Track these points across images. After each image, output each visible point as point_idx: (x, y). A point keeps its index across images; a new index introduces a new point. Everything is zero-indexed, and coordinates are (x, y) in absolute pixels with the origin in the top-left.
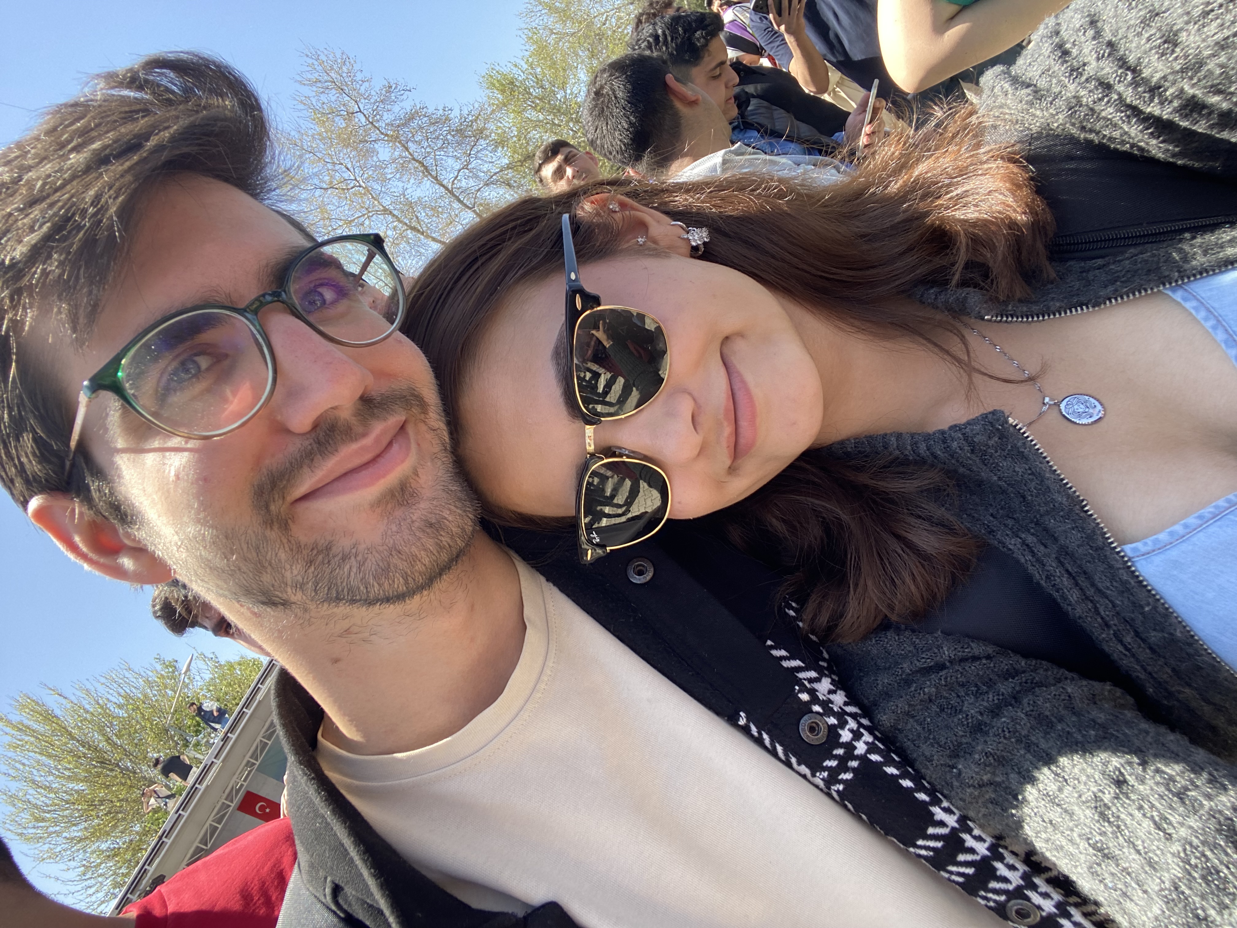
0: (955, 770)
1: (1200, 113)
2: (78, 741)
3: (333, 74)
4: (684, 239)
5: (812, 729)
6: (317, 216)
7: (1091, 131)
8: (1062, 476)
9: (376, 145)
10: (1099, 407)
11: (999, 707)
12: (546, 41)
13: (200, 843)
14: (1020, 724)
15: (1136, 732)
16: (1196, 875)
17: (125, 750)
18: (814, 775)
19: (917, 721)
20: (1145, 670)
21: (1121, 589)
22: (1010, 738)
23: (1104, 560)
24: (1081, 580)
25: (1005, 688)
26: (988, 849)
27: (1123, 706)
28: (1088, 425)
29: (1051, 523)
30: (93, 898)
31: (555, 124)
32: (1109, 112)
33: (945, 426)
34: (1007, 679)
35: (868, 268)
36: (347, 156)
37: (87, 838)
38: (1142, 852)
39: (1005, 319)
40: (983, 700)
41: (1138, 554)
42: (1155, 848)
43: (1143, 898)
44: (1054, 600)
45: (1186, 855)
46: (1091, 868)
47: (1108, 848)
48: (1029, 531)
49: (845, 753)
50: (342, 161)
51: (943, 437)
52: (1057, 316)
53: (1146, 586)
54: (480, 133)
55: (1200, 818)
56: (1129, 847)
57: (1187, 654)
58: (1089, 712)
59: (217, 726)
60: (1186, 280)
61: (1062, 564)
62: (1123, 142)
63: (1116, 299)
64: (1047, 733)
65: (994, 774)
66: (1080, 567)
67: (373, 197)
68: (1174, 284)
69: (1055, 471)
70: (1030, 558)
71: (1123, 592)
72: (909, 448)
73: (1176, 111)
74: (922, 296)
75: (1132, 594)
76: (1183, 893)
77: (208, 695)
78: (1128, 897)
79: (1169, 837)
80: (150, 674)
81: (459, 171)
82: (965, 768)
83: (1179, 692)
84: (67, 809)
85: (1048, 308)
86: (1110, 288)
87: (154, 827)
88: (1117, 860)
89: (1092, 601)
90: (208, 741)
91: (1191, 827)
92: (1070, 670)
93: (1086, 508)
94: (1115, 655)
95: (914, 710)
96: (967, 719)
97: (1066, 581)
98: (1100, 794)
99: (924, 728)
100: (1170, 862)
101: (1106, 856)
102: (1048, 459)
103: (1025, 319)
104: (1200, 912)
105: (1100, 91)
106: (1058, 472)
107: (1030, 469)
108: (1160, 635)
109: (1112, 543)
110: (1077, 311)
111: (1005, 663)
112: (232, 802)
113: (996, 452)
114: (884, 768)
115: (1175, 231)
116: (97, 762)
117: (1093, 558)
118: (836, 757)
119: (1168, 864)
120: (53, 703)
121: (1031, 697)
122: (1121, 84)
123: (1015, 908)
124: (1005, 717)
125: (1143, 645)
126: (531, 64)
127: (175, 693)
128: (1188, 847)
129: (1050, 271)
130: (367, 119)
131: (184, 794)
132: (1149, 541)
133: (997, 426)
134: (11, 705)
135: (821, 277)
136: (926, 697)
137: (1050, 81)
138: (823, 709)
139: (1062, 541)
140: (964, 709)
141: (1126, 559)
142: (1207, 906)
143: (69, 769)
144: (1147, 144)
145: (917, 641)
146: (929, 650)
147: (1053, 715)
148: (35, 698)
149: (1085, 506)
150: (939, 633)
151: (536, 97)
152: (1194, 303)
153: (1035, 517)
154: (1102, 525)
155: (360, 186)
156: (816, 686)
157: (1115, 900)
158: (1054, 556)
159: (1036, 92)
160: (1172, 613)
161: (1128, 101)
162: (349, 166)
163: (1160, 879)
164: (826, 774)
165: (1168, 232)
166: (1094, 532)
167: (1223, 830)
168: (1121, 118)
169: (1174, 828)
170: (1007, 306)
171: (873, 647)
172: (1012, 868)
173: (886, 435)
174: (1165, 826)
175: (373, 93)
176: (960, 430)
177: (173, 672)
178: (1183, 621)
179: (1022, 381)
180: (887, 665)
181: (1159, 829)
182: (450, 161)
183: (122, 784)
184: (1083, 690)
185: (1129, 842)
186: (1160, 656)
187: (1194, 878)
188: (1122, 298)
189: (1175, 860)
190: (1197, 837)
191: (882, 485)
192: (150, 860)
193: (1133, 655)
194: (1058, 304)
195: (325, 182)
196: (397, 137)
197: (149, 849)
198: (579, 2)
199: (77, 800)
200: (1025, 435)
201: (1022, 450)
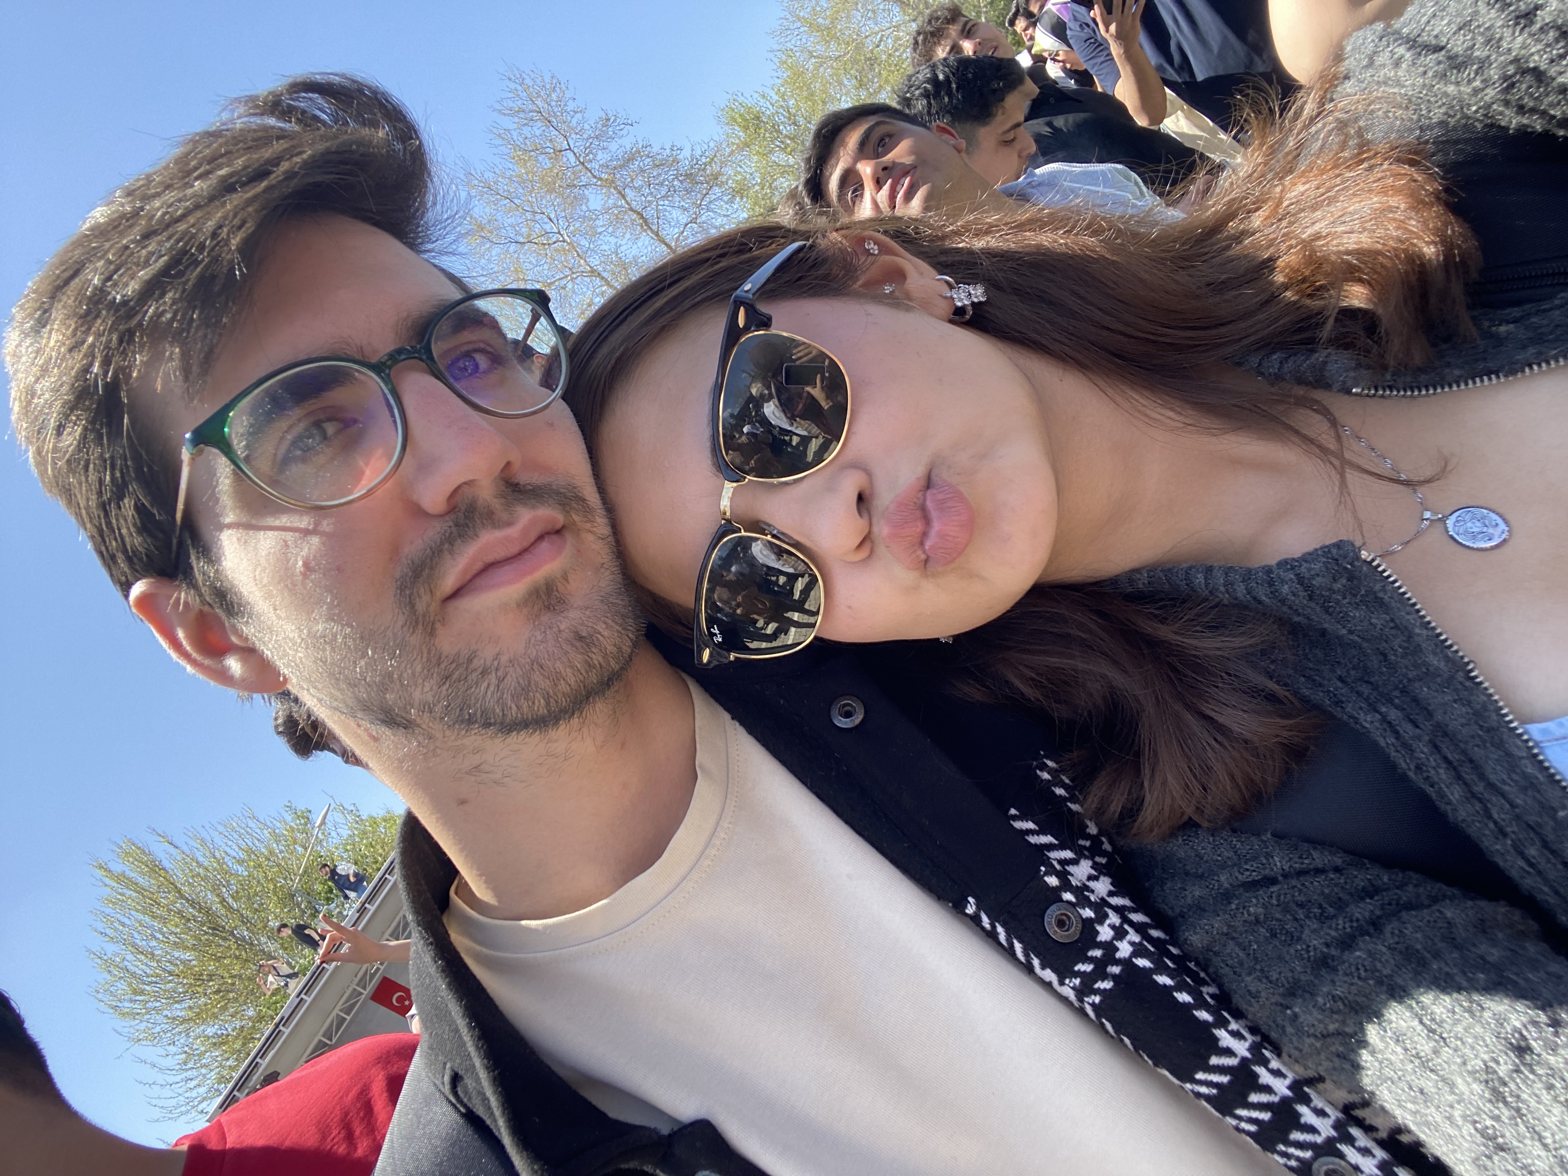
0: (1289, 1012)
2: (187, 900)
3: (539, 102)
5: (1061, 924)
8: (1438, 631)
9: (586, 192)
11: (1353, 937)
12: (803, 66)
13: (324, 1036)
14: (1380, 961)
17: (242, 915)
18: (1062, 983)
19: (1239, 945)
21: (1524, 783)
23: (1500, 745)
25: (1361, 911)
28: (1488, 549)
29: (1424, 692)
30: (194, 1094)
33: (1272, 563)
34: (1363, 900)
36: (550, 203)
37: (191, 1019)
40: (1330, 927)
46: (1478, 1160)
47: (1503, 1137)
48: (1391, 702)
49: (1104, 955)
50: (544, 210)
51: (1269, 576)
53: (1559, 782)
54: (715, 179)
56: (1533, 1139)
58: (1475, 946)
59: (352, 895)
61: (1436, 747)
63: (1540, 366)
65: (1343, 1023)
66: (1464, 752)
67: (578, 255)
69: (1429, 623)
70: (1394, 740)
71: (1526, 789)
75: (1539, 791)
77: (345, 856)
80: (278, 825)
81: (686, 225)
82: (1303, 1011)
84: (170, 982)
85: (1443, 377)
86: (1531, 351)
87: (270, 1012)
88: (1515, 1153)
89: (1480, 800)
93: (1473, 674)
95: (1235, 931)
96: (1308, 952)
97: (1443, 774)
98: (1493, 1064)
99: (1248, 955)
101: (1501, 1148)
106: (1433, 624)
107: (1392, 620)
109: (1511, 721)
111: (1361, 878)
112: (365, 989)
113: (1344, 598)
114: (1155, 977)
116: (209, 928)
117: (1484, 741)
118: (1092, 960)
120: (161, 851)
121: (1395, 924)
123: (1325, 1168)
124: (1360, 950)
126: (784, 94)
127: (306, 849)
130: (577, 158)
131: (309, 974)
133: (1345, 564)
134: (113, 851)
136: (1253, 918)
138: (1076, 898)
139: (1439, 716)
140: (1304, 937)
141: (1531, 744)
143: (176, 934)
145: (1239, 845)
146: (1255, 855)
148: (140, 845)
149: (1471, 671)
150: (1267, 834)
151: (786, 136)
153: (1401, 682)
154: (1496, 697)
155: (564, 241)
156: (1071, 868)
158: (1427, 738)
162: (552, 216)
164: (1077, 981)
166: (1485, 708)
172: (1321, 1113)
173: (1191, 568)
175: (586, 126)
176: (1292, 568)
177: (306, 824)
182: (676, 213)
183: (236, 957)
184: (1468, 915)
185: (1532, 1131)
188: (1548, 364)
192: (262, 1052)
193: (1540, 874)
194: (1456, 373)
195: (522, 235)
196: (613, 182)
197: (263, 1039)
198: (848, 17)
199: (182, 972)
200: (1385, 574)
201: (1381, 595)
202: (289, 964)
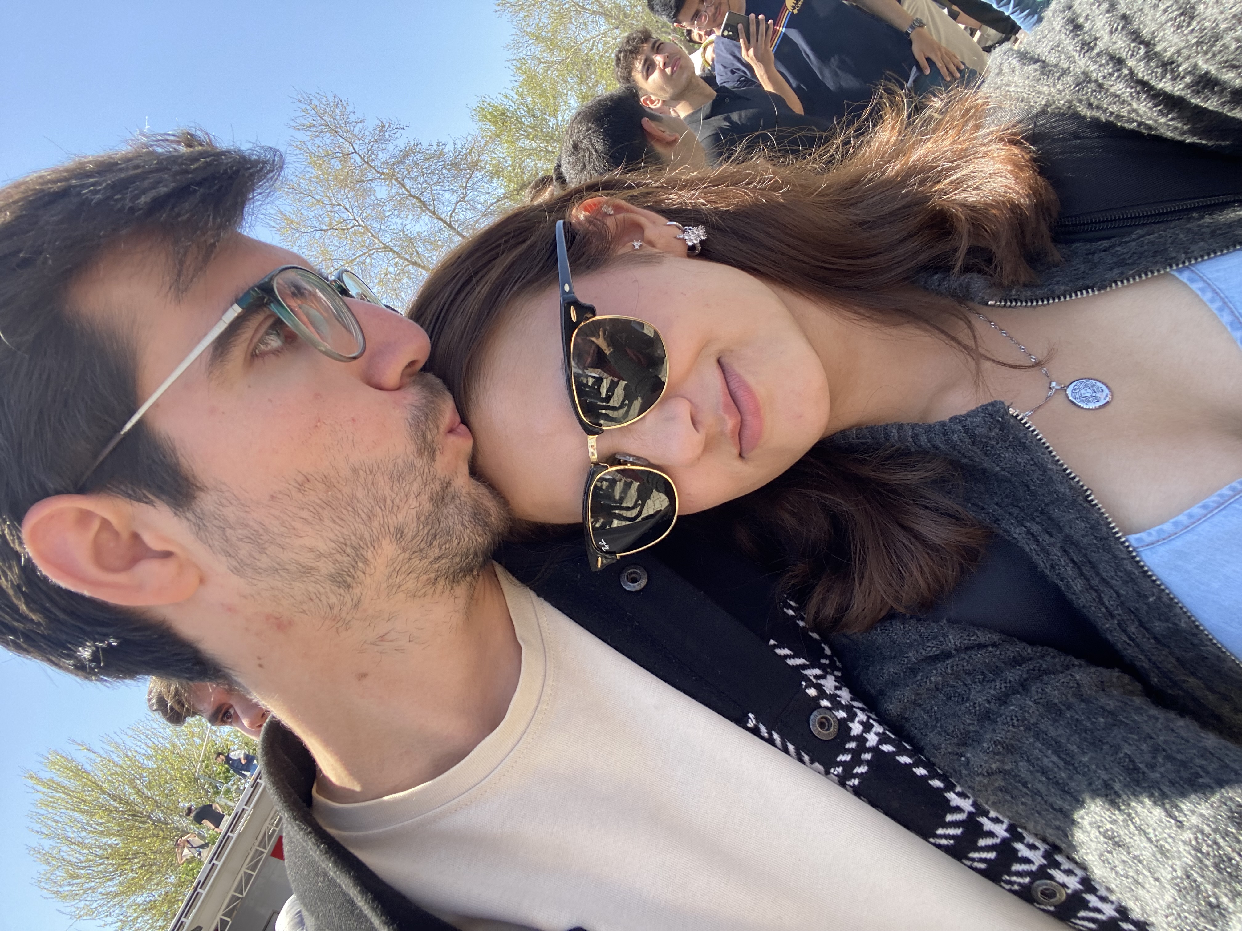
0: (963, 759)
1: (1212, 90)
2: (109, 795)
3: (326, 118)
4: (680, 239)
5: (822, 725)
6: (318, 258)
7: (1098, 108)
8: (1065, 466)
9: (373, 185)
10: (1106, 391)
11: (1007, 696)
12: (535, 71)
13: (235, 891)
14: (1028, 712)
15: (1146, 718)
16: (1207, 862)
17: (156, 801)
18: (828, 772)
19: (924, 710)
20: (1150, 660)
21: (1126, 578)
22: (1018, 727)
23: (1108, 550)
24: (1086, 569)
25: (1013, 675)
26: (1006, 830)
27: (1131, 693)
28: (1096, 409)
29: (1056, 512)
31: (549, 151)
32: (1119, 87)
33: (946, 418)
34: (1014, 667)
35: (869, 256)
36: (345, 197)
37: (123, 893)
38: (1154, 839)
39: (1009, 304)
40: (990, 688)
41: (1142, 544)
42: (1166, 836)
43: (1155, 886)
44: (1058, 589)
45: (1198, 843)
46: (1102, 855)
47: (1119, 836)
48: (1034, 519)
49: (857, 746)
50: (341, 202)
51: (944, 428)
52: (1062, 299)
53: (1151, 576)
54: (475, 166)
55: (1212, 806)
56: (1140, 835)
57: (1192, 644)
58: (1097, 699)
59: (248, 774)
60: (1193, 262)
61: (1067, 553)
62: (1132, 121)
63: (1122, 282)
64: (1055, 721)
65: (1002, 762)
66: (1085, 556)
67: (373, 236)
68: (1181, 266)
69: (1058, 461)
70: (1035, 547)
71: (1127, 582)
72: (910, 440)
73: (1188, 86)
74: (925, 282)
75: (1136, 584)
76: (1195, 881)
78: (1140, 883)
79: (1180, 825)
81: (457, 204)
82: (974, 756)
83: (1184, 681)
84: (101, 864)
85: (1053, 292)
86: (1116, 271)
87: (189, 878)
88: (1128, 848)
89: (1096, 591)
90: (238, 788)
91: (1202, 815)
92: (1077, 657)
93: (1090, 498)
94: (1119, 645)
95: (921, 699)
96: (975, 708)
97: (1070, 571)
98: (1111, 782)
99: (931, 716)
100: (1181, 850)
101: (1117, 844)
102: (1051, 449)
103: (1029, 304)
104: (1212, 899)
105: (1111, 65)
106: (1061, 462)
107: (1032, 459)
108: (1165, 625)
109: (1117, 533)
110: (1082, 294)
111: (1011, 650)
112: (265, 848)
113: (998, 443)
114: (898, 758)
115: (1183, 210)
116: (129, 815)
117: (1098, 548)
118: (849, 751)
119: (1180, 852)
120: (81, 757)
121: (1039, 685)
122: (1133, 58)
123: (1041, 888)
124: (1013, 705)
125: (1147, 635)
126: (522, 94)
127: (203, 740)
128: (1199, 836)
129: (1055, 253)
130: (363, 159)
132: (1153, 531)
133: (997, 418)
134: (41, 762)
135: (821, 267)
136: (933, 686)
137: (1060, 57)
138: (831, 703)
139: (1067, 530)
140: (971, 697)
141: (1131, 549)
142: (1218, 893)
143: (102, 824)
144: (1156, 121)
145: (923, 630)
146: (935, 638)
147: (1061, 702)
148: (64, 754)
149: (1090, 495)
150: (945, 621)
151: (528, 126)
152: (1201, 285)
153: (1040, 506)
154: (1107, 515)
155: (359, 225)
156: (822, 682)
157: (1127, 887)
158: (1059, 545)
159: (1044, 67)
160: (1177, 603)
161: (1140, 75)
162: (348, 206)
163: (1172, 867)
164: (840, 769)
165: (1175, 211)
166: (1098, 523)
167: (1235, 817)
168: (1131, 94)
169: (1186, 815)
170: (1011, 291)
171: (879, 637)
172: (1032, 847)
173: (887, 425)
174: (1176, 813)
175: (367, 133)
176: (960, 422)
178: (1188, 611)
179: (1029, 367)
180: (893, 654)
181: (1171, 817)
182: (447, 195)
183: (154, 835)
184: (1091, 678)
185: (1139, 829)
186: (1164, 645)
187: (1207, 866)
188: (1128, 280)
189: (1187, 848)
190: (1208, 825)
191: (885, 477)
192: (186, 912)
193: (1138, 645)
194: (1063, 288)
195: (324, 224)
196: (393, 175)
197: (185, 901)
198: (565, 30)
199: (111, 854)
200: (1027, 426)
201: (1023, 441)
202: (199, 835)
